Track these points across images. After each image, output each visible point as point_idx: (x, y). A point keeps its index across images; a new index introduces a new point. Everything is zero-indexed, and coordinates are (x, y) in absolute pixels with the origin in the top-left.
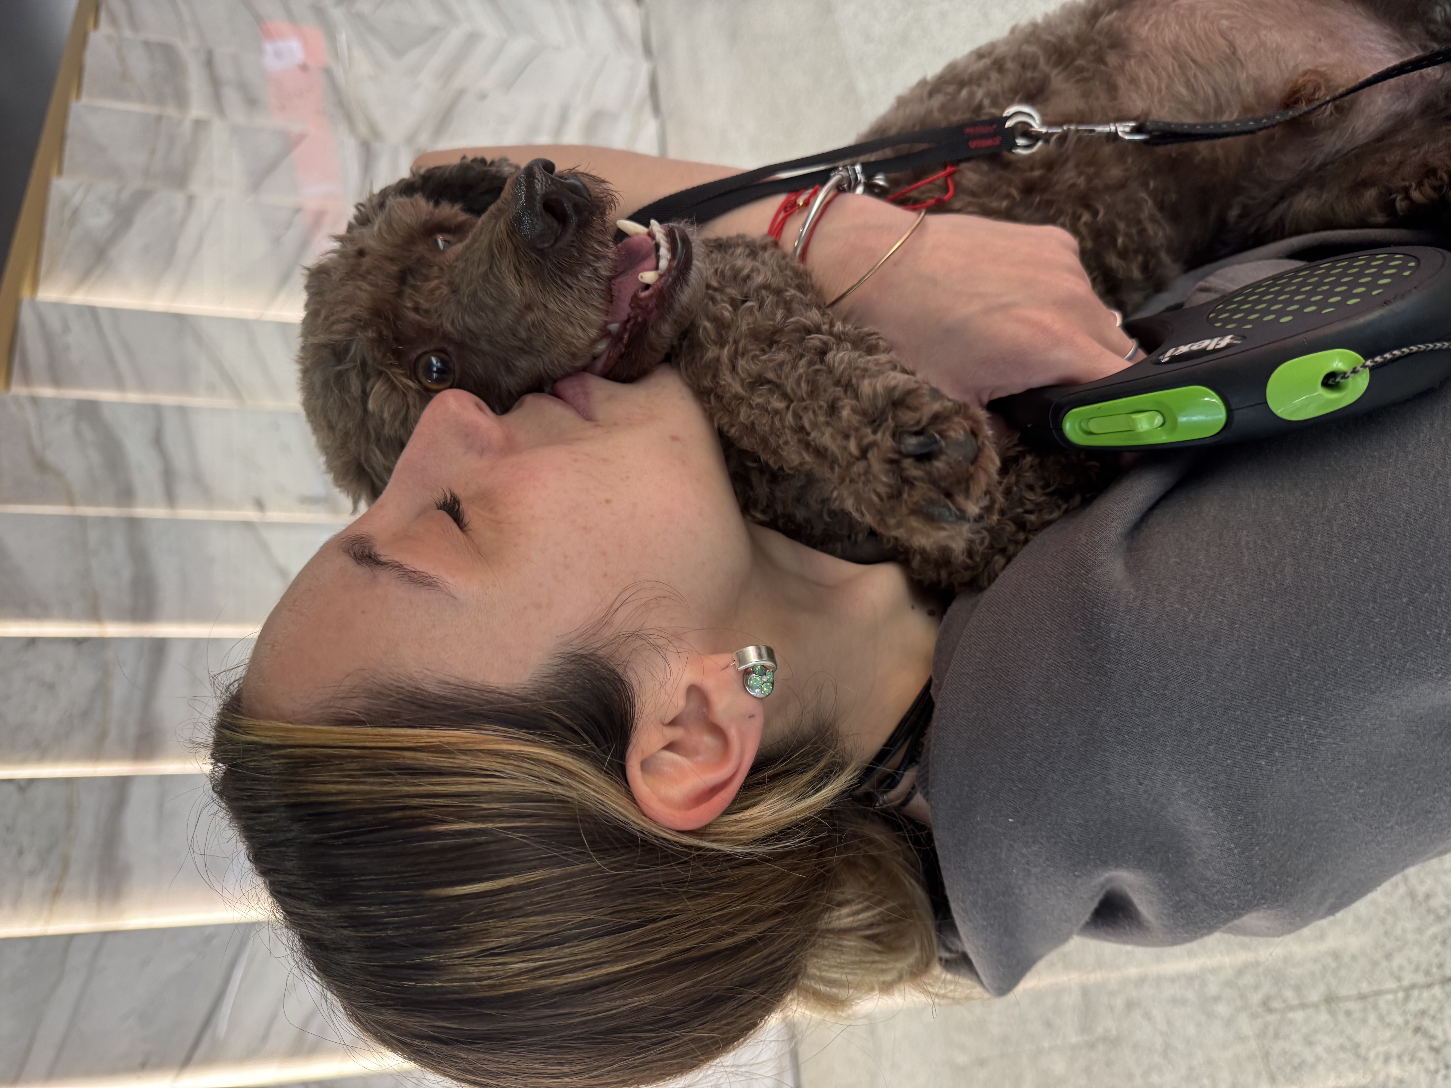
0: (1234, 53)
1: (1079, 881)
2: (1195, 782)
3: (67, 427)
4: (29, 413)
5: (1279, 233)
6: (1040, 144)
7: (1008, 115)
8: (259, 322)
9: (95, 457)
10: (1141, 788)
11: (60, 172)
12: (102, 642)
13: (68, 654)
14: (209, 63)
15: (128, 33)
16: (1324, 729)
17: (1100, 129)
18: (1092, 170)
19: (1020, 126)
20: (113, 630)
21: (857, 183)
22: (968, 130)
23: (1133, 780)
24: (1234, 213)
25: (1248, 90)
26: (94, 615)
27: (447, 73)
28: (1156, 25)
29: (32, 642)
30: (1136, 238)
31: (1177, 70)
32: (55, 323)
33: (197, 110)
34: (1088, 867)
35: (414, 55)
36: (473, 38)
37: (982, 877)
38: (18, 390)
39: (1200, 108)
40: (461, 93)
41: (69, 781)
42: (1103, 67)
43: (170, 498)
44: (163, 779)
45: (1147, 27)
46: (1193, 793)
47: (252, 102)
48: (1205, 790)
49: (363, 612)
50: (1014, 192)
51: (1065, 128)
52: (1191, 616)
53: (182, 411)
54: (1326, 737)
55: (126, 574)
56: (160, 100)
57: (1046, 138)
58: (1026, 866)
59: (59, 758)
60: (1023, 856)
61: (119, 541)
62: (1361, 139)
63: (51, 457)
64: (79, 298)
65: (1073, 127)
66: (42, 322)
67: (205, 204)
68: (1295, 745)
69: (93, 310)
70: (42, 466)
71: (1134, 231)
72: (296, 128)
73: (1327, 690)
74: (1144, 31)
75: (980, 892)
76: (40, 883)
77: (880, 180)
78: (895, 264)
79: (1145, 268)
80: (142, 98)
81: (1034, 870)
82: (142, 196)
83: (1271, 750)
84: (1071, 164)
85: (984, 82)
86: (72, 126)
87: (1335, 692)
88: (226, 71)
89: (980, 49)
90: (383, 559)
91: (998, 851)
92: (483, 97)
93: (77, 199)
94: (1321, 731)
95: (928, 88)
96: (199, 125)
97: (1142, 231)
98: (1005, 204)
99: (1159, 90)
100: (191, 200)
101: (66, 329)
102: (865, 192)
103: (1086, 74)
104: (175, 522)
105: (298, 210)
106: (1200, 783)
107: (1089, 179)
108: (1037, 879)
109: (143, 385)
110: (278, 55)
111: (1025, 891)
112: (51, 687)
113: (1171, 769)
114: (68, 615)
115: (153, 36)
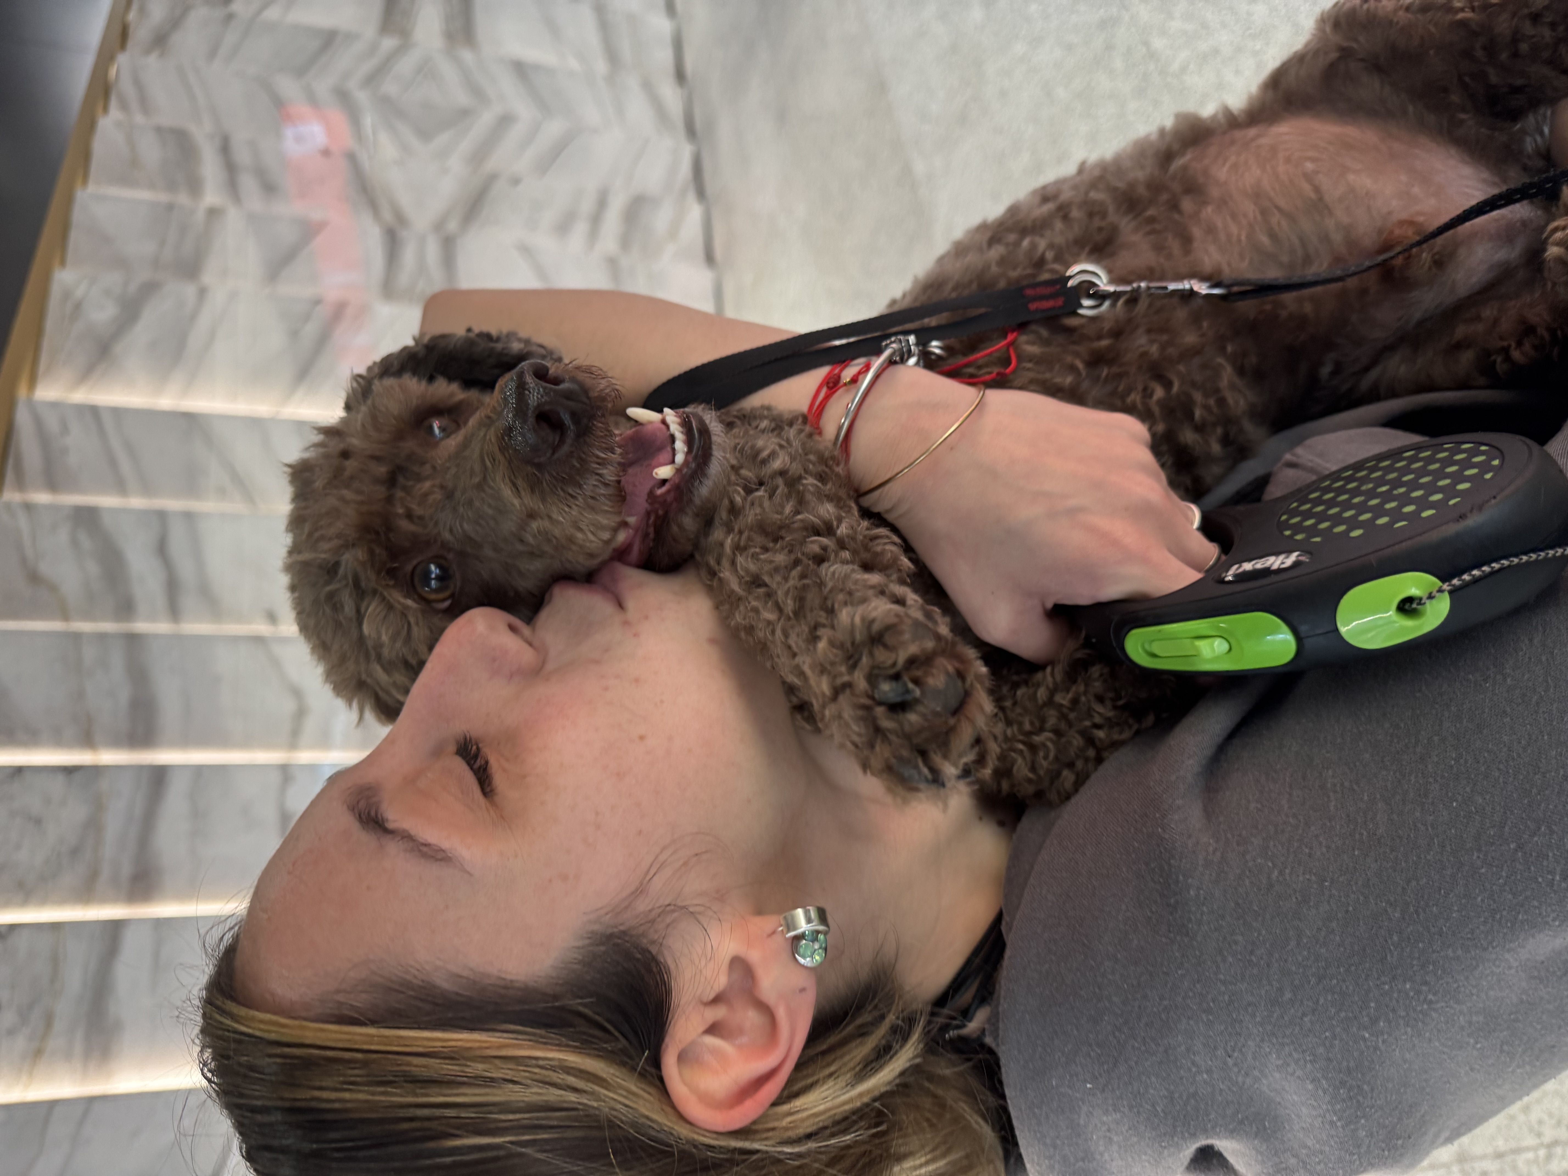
0: (1321, 199)
1: (1166, 1152)
2: (1290, 1055)
3: (63, 535)
4: (23, 522)
5: (1373, 396)
6: (1107, 304)
7: (1072, 274)
8: (274, 421)
9: (93, 568)
10: (1230, 1061)
11: (63, 263)
12: (96, 771)
13: (58, 784)
14: (225, 148)
15: (139, 119)
16: (1435, 994)
17: (1172, 286)
18: (1165, 337)
19: (1086, 285)
20: (108, 757)
21: (910, 354)
22: (1029, 292)
23: (1220, 1052)
24: (1326, 371)
25: (1337, 238)
26: (88, 741)
27: (479, 156)
28: (1235, 167)
29: (19, 771)
30: (1215, 410)
31: (1259, 217)
32: (52, 423)
33: (212, 197)
34: (1176, 1139)
35: (444, 138)
36: (505, 121)
37: (1058, 1142)
38: (11, 496)
39: (1285, 259)
40: (492, 178)
41: (56, 927)
42: (1176, 216)
43: (174, 612)
44: (160, 923)
45: (1225, 169)
46: (1288, 1065)
47: (269, 188)
48: (1302, 1062)
49: (368, 888)
50: (1080, 365)
51: (1135, 285)
52: (1276, 873)
53: (189, 516)
54: (1437, 1002)
55: (124, 695)
56: (171, 186)
57: (1115, 296)
58: (1108, 1134)
59: (44, 901)
60: (1104, 1123)
61: (117, 660)
62: (1462, 291)
63: (45, 568)
64: (80, 396)
65: (1143, 285)
66: (38, 422)
67: (218, 297)
68: (1403, 1014)
69: (94, 411)
70: (34, 578)
71: (1212, 402)
72: (316, 215)
73: (1434, 952)
74: (1221, 173)
75: (1057, 1158)
76: (20, 1042)
77: (935, 347)
78: (952, 449)
79: (1226, 441)
80: (152, 186)
81: (1115, 1139)
82: (150, 289)
83: (1374, 1021)
84: (1141, 330)
85: (1048, 233)
86: (77, 215)
87: (1442, 954)
88: (242, 156)
89: (1044, 188)
90: (390, 826)
91: (1076, 1116)
92: (516, 181)
93: (79, 292)
94: (1430, 997)
95: (988, 234)
96: (213, 213)
97: (1222, 402)
98: (1069, 380)
99: (1239, 241)
100: (202, 292)
101: (65, 429)
102: (917, 364)
103: (1157, 226)
104: (179, 638)
105: (318, 302)
106: (1296, 1055)
107: (1163, 348)
108: (1120, 1147)
109: (147, 488)
110: (299, 139)
111: (1106, 1156)
112: (38, 822)
113: (1262, 1040)
114: (58, 741)
115: (166, 120)
